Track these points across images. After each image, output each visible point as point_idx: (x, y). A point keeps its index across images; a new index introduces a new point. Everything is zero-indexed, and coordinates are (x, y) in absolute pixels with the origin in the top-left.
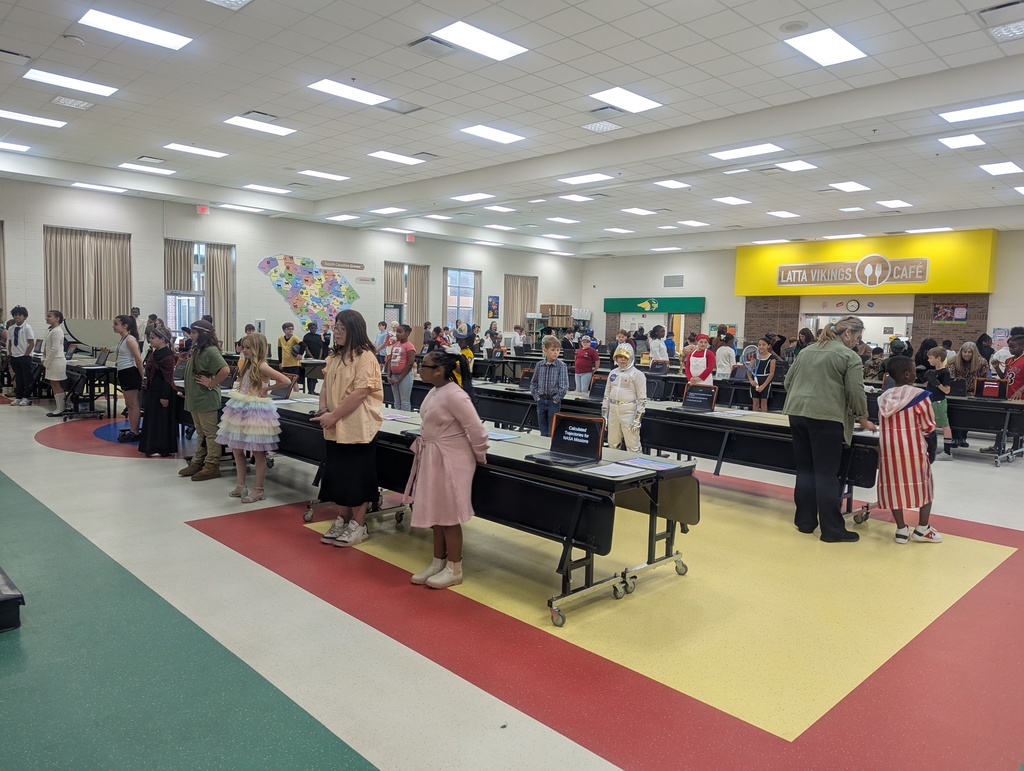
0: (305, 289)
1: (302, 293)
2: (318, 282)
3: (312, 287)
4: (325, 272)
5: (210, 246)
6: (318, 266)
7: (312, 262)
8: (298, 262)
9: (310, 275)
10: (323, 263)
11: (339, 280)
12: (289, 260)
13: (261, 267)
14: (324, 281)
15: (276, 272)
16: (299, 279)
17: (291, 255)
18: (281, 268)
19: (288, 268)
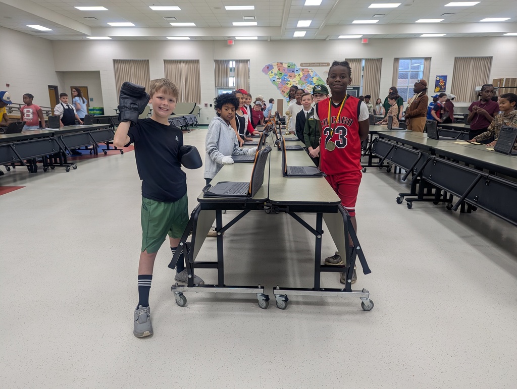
0: (289, 81)
1: (288, 84)
2: (298, 77)
3: (294, 80)
4: (303, 70)
5: (238, 61)
6: (298, 67)
7: (295, 65)
8: (285, 66)
9: (293, 73)
10: (301, 65)
11: (312, 74)
12: (280, 65)
13: (264, 71)
14: (302, 75)
15: (272, 72)
16: (286, 76)
17: (281, 62)
18: (275, 70)
19: (279, 70)
